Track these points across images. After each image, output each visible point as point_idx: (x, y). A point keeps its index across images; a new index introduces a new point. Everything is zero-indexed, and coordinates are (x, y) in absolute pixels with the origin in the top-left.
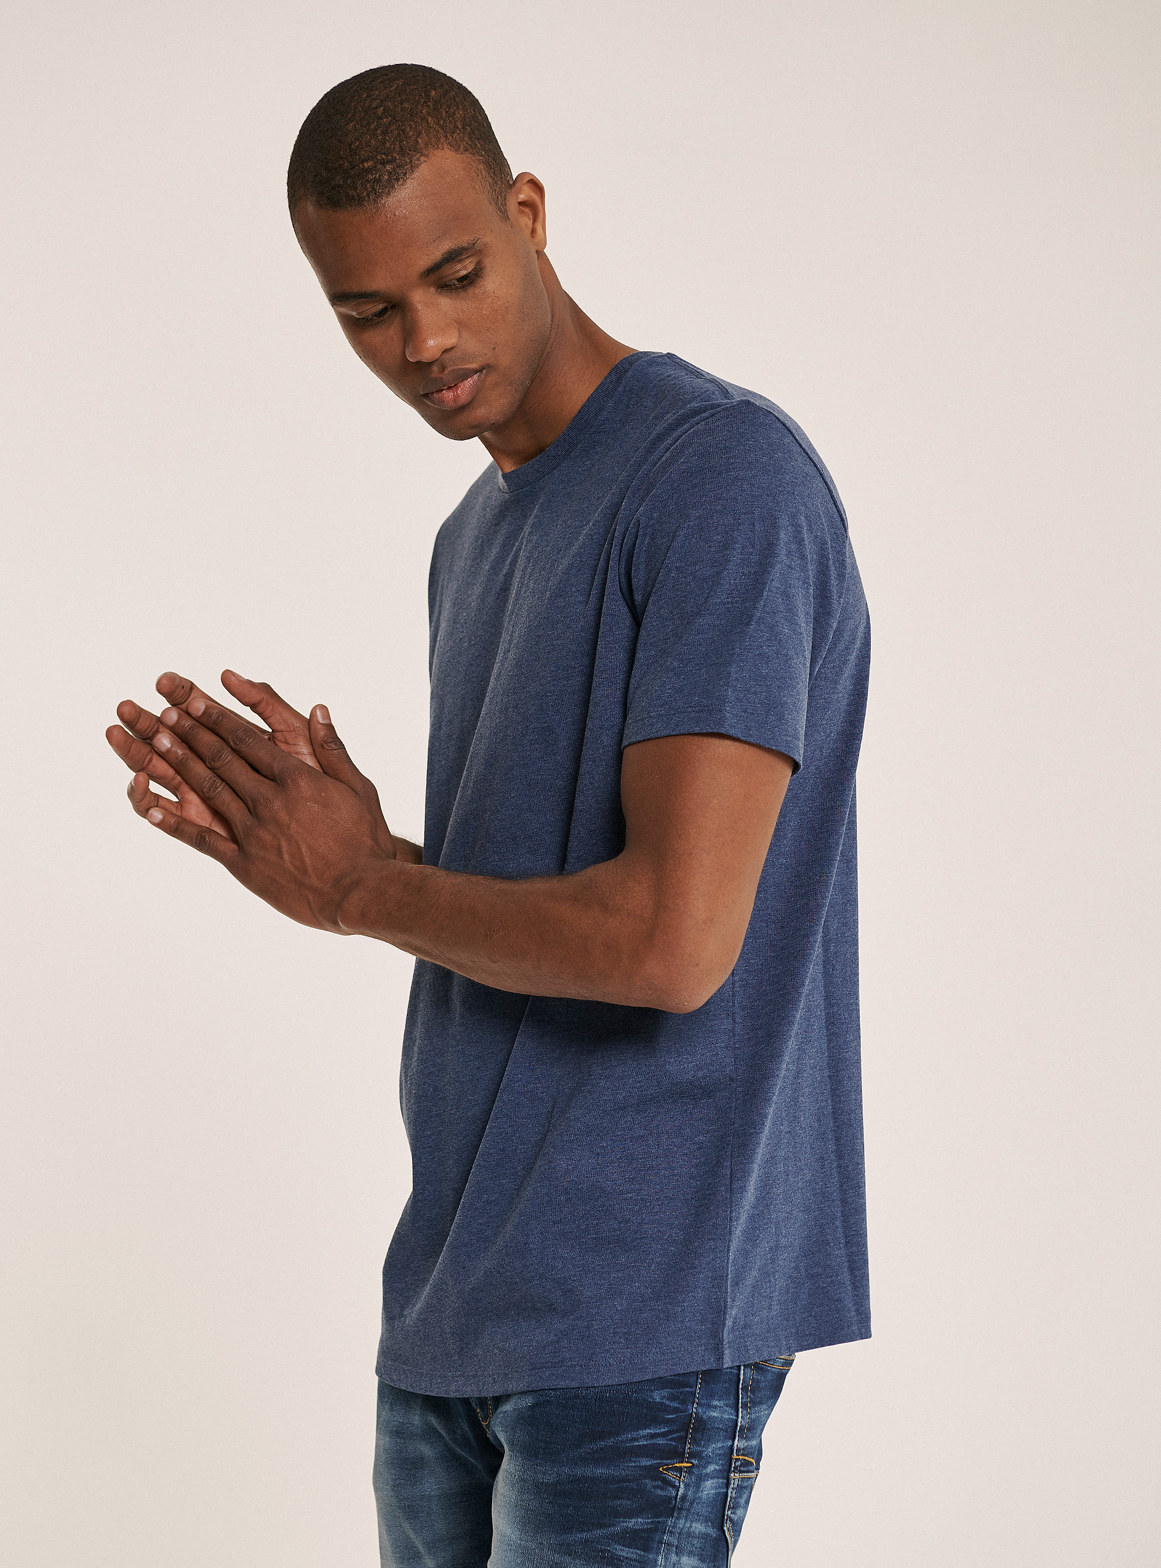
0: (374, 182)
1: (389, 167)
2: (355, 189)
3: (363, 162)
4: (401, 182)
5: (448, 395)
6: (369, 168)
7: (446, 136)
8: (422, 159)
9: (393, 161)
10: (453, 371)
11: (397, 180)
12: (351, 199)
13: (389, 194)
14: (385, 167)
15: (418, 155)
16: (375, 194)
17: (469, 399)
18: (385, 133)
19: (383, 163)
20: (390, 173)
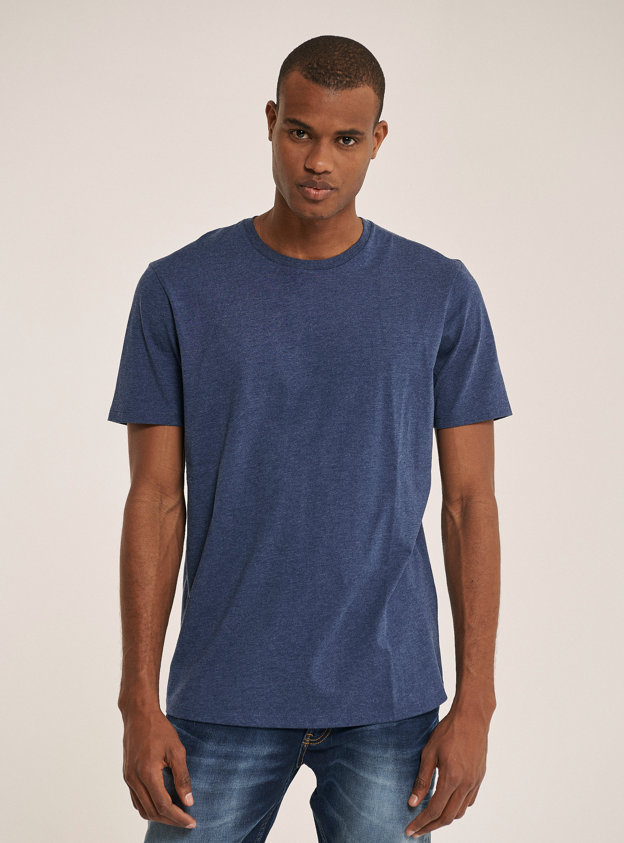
0: (339, 81)
1: (348, 79)
2: (329, 79)
3: (338, 70)
4: (350, 88)
5: (313, 192)
6: (339, 74)
7: (373, 83)
8: (362, 85)
9: (350, 78)
10: (323, 182)
11: (349, 87)
12: (324, 82)
13: (343, 90)
14: (346, 78)
15: (361, 83)
16: (337, 86)
17: (321, 199)
18: (351, 65)
19: (346, 76)
20: (347, 82)
